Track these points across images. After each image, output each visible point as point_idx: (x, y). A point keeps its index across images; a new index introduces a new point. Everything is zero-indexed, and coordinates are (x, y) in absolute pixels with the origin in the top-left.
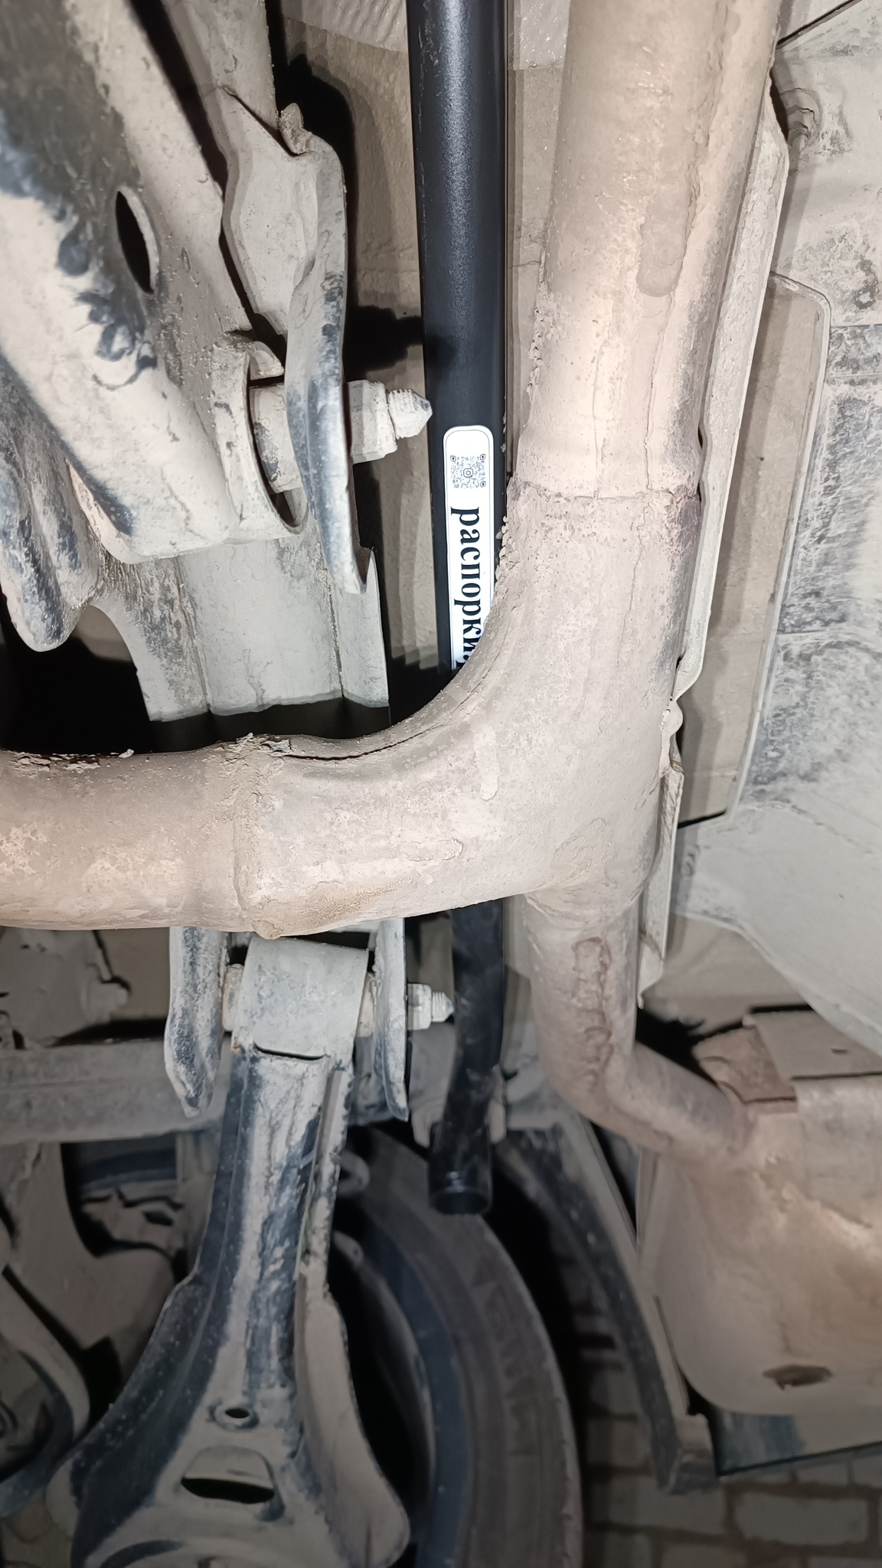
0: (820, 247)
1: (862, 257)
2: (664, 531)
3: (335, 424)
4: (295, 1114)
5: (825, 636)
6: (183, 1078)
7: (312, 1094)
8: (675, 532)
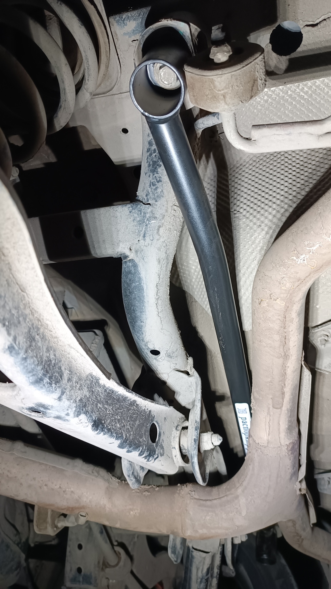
2: (286, 454)
4: (203, 566)
7: (208, 562)
8: (290, 453)
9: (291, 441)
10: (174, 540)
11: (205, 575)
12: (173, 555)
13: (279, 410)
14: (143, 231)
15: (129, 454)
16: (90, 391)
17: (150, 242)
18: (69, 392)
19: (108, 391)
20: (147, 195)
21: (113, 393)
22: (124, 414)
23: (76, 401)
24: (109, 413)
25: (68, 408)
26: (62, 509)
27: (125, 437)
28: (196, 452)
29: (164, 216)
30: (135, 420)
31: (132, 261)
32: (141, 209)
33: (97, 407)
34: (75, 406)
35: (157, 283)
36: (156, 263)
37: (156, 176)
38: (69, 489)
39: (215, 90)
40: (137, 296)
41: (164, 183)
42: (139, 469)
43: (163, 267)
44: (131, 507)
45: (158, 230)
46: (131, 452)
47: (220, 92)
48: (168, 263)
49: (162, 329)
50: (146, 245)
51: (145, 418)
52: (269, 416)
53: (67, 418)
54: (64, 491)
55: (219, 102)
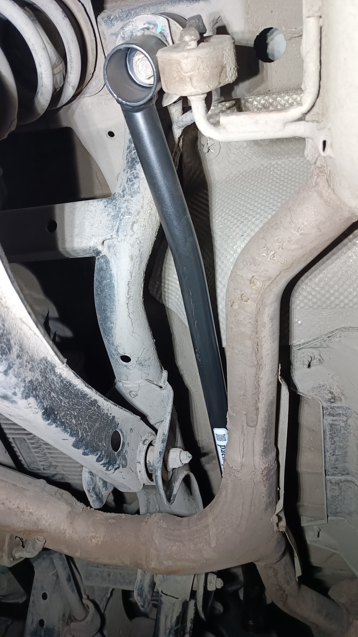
0: (317, 388)
1: (330, 391)
4: (172, 614)
5: (343, 478)
6: (139, 600)
7: (178, 607)
8: (264, 479)
9: (267, 465)
10: (141, 580)
11: (174, 625)
12: (139, 598)
13: (254, 428)
14: (117, 226)
15: (86, 457)
16: (43, 375)
17: (123, 238)
18: (18, 369)
19: (65, 382)
20: (123, 191)
21: (71, 386)
22: (82, 411)
23: (25, 381)
24: (64, 406)
25: (15, 386)
26: (18, 532)
27: (80, 436)
28: (160, 465)
29: (140, 212)
30: (95, 421)
31: (104, 256)
32: (116, 204)
33: (50, 395)
34: (24, 386)
35: (129, 280)
36: (128, 259)
37: (133, 173)
38: (27, 510)
39: (182, 72)
40: (107, 295)
41: (141, 179)
42: (102, 486)
43: (135, 264)
44: (93, 534)
45: (132, 226)
46: (88, 455)
47: (186, 74)
48: (141, 262)
49: (133, 332)
50: (119, 240)
51: (107, 422)
52: (243, 435)
53: (15, 398)
54: (22, 512)
55: (186, 85)
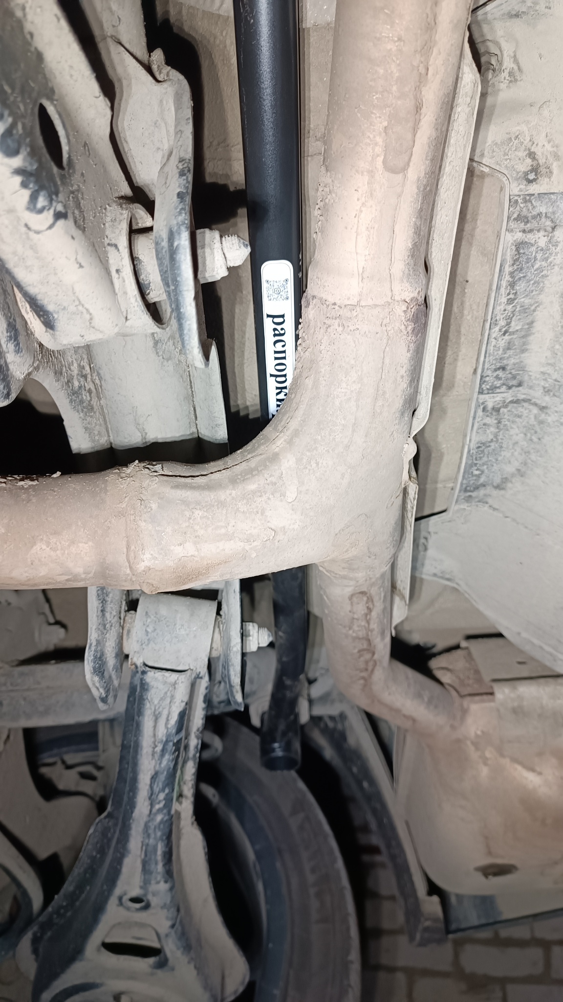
0: (503, 143)
1: (529, 150)
2: (403, 327)
3: (185, 256)
4: (170, 707)
5: (509, 396)
6: (98, 685)
7: (181, 694)
8: (410, 328)
9: (415, 295)
10: (98, 642)
11: (174, 731)
13: (401, 175)
